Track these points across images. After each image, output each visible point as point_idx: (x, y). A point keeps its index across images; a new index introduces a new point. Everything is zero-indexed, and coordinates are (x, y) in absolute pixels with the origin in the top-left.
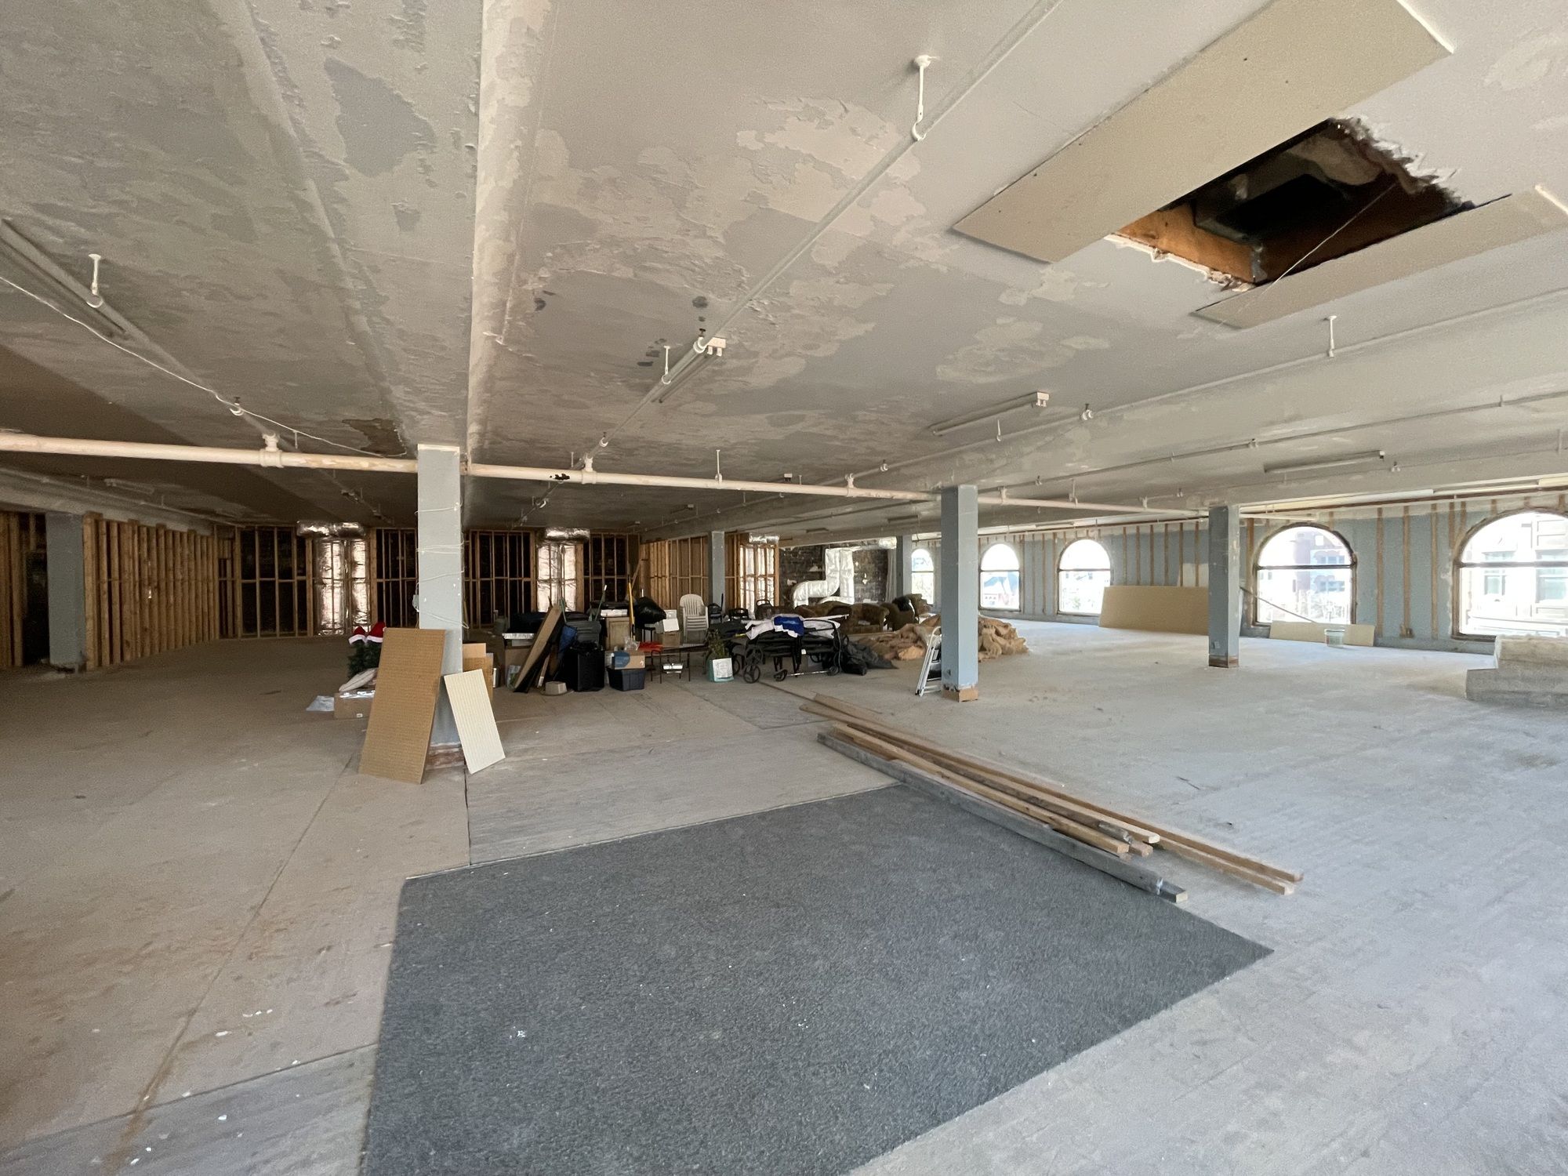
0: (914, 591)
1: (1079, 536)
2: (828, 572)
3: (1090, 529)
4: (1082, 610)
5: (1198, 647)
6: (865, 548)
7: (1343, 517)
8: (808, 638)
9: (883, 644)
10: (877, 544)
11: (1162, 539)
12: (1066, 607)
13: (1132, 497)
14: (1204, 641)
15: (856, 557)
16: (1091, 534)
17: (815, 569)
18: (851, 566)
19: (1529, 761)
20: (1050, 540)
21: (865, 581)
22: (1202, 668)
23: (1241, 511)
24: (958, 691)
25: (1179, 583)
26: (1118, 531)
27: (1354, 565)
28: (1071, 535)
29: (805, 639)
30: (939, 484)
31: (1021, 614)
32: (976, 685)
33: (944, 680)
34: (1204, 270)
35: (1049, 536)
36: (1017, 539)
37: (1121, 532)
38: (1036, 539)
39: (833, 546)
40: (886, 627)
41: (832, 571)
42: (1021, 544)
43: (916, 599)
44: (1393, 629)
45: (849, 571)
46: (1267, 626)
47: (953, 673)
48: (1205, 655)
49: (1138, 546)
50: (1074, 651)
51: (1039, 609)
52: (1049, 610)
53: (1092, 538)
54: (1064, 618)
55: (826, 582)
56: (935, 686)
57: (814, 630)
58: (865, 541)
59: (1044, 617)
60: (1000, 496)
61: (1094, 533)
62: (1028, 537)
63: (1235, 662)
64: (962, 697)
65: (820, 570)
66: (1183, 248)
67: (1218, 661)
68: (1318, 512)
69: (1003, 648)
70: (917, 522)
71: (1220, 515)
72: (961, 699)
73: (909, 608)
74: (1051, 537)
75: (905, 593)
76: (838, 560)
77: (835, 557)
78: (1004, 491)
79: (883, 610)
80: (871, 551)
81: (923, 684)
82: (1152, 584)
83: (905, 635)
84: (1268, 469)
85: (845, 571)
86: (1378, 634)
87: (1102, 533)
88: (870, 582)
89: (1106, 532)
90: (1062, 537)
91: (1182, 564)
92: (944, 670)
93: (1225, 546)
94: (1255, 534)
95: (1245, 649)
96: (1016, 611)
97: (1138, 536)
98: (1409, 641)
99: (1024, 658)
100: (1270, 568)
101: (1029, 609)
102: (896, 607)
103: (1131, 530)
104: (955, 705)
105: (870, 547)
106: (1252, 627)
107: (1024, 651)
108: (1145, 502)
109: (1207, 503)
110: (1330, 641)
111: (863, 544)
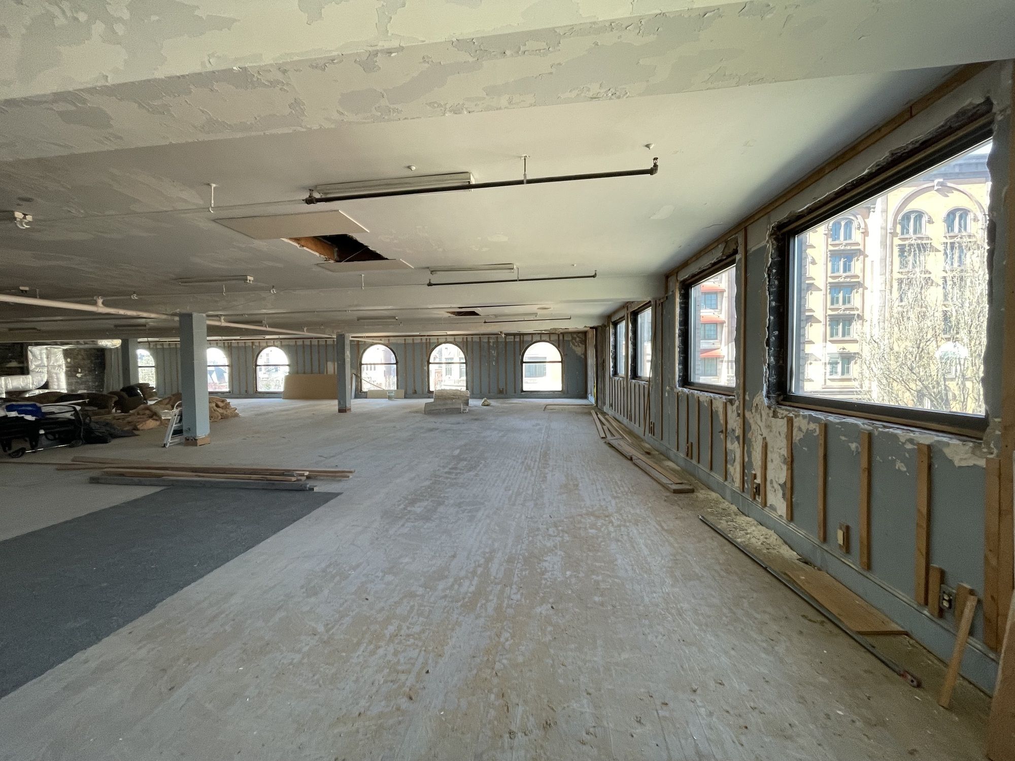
0: (141, 381)
1: (268, 344)
2: (32, 367)
3: (276, 341)
4: (272, 390)
5: (333, 405)
6: (81, 347)
7: (393, 341)
8: (45, 420)
9: (120, 421)
10: (97, 344)
11: (317, 347)
12: (261, 388)
13: (299, 326)
14: (336, 402)
15: (67, 354)
16: (276, 344)
17: (14, 364)
18: (62, 361)
19: (431, 430)
20: (249, 346)
21: (79, 375)
22: (335, 414)
23: (350, 337)
24: (196, 440)
25: (325, 373)
26: (292, 343)
27: (397, 363)
28: (263, 344)
29: (42, 421)
30: (178, 311)
31: (231, 394)
32: (209, 435)
33: (185, 435)
34: (317, 254)
35: (249, 343)
36: (226, 345)
37: (294, 343)
38: (240, 345)
39: (37, 344)
40: (114, 410)
41: (37, 366)
42: (229, 349)
43: (144, 387)
44: (410, 391)
45: (60, 366)
46: (366, 393)
47: (192, 428)
48: (337, 408)
49: (304, 352)
50: (268, 413)
51: (243, 391)
52: (251, 391)
53: (277, 347)
54: (260, 395)
55: (30, 377)
56: (177, 439)
57: (53, 413)
58: (81, 341)
59: (247, 395)
60: (220, 321)
61: (278, 343)
62: (234, 343)
63: (350, 409)
64: (199, 442)
65: (21, 365)
66: (310, 245)
67: (343, 410)
68: (383, 339)
69: (222, 414)
70: (145, 330)
71: (341, 338)
72: (198, 445)
73: (138, 394)
74: (251, 344)
75: (133, 383)
76: (44, 356)
77: (41, 354)
78: (223, 318)
79: (111, 397)
80: (85, 350)
81: (169, 440)
82: (312, 373)
83: (141, 412)
84: (359, 319)
85: (54, 367)
86: (405, 393)
87: (283, 344)
88: (85, 375)
89: (285, 343)
90: (257, 344)
91: (327, 361)
92: (184, 428)
93: (344, 353)
94: (359, 348)
95: (356, 404)
96: (227, 392)
97: (303, 346)
98: (415, 395)
99: (236, 419)
100: (366, 364)
101: (236, 391)
102: (124, 394)
103: (300, 342)
104: (195, 448)
105: (87, 346)
106: (360, 394)
107: (236, 415)
108: (305, 329)
109: (335, 332)
110: (390, 398)
111: (78, 343)
